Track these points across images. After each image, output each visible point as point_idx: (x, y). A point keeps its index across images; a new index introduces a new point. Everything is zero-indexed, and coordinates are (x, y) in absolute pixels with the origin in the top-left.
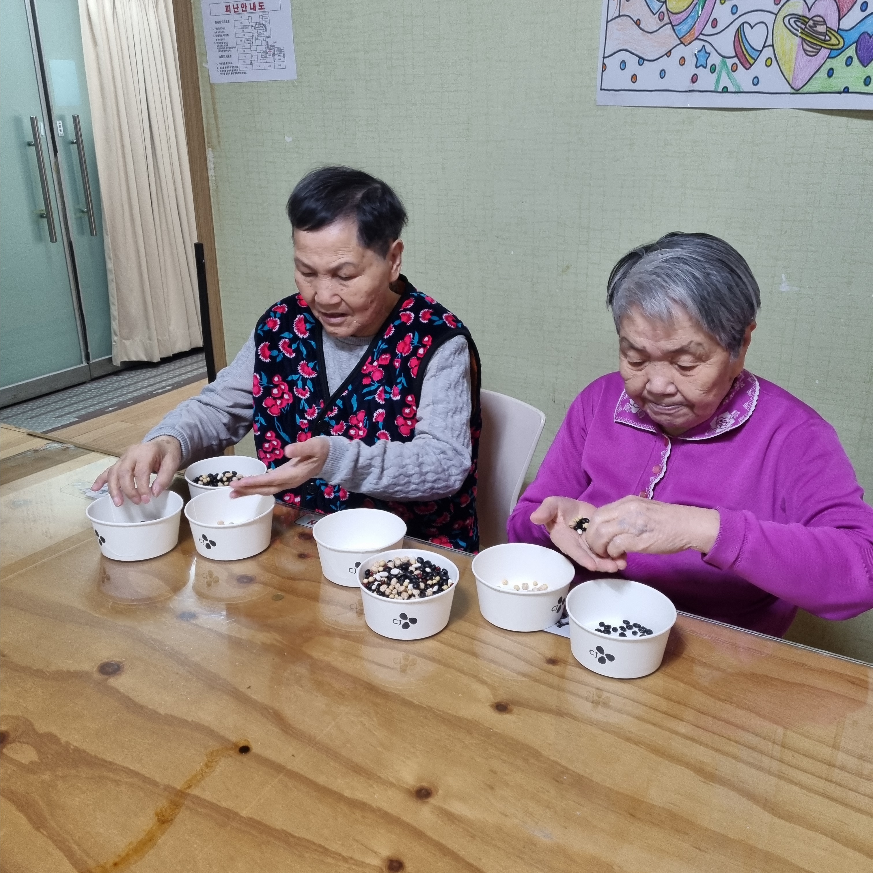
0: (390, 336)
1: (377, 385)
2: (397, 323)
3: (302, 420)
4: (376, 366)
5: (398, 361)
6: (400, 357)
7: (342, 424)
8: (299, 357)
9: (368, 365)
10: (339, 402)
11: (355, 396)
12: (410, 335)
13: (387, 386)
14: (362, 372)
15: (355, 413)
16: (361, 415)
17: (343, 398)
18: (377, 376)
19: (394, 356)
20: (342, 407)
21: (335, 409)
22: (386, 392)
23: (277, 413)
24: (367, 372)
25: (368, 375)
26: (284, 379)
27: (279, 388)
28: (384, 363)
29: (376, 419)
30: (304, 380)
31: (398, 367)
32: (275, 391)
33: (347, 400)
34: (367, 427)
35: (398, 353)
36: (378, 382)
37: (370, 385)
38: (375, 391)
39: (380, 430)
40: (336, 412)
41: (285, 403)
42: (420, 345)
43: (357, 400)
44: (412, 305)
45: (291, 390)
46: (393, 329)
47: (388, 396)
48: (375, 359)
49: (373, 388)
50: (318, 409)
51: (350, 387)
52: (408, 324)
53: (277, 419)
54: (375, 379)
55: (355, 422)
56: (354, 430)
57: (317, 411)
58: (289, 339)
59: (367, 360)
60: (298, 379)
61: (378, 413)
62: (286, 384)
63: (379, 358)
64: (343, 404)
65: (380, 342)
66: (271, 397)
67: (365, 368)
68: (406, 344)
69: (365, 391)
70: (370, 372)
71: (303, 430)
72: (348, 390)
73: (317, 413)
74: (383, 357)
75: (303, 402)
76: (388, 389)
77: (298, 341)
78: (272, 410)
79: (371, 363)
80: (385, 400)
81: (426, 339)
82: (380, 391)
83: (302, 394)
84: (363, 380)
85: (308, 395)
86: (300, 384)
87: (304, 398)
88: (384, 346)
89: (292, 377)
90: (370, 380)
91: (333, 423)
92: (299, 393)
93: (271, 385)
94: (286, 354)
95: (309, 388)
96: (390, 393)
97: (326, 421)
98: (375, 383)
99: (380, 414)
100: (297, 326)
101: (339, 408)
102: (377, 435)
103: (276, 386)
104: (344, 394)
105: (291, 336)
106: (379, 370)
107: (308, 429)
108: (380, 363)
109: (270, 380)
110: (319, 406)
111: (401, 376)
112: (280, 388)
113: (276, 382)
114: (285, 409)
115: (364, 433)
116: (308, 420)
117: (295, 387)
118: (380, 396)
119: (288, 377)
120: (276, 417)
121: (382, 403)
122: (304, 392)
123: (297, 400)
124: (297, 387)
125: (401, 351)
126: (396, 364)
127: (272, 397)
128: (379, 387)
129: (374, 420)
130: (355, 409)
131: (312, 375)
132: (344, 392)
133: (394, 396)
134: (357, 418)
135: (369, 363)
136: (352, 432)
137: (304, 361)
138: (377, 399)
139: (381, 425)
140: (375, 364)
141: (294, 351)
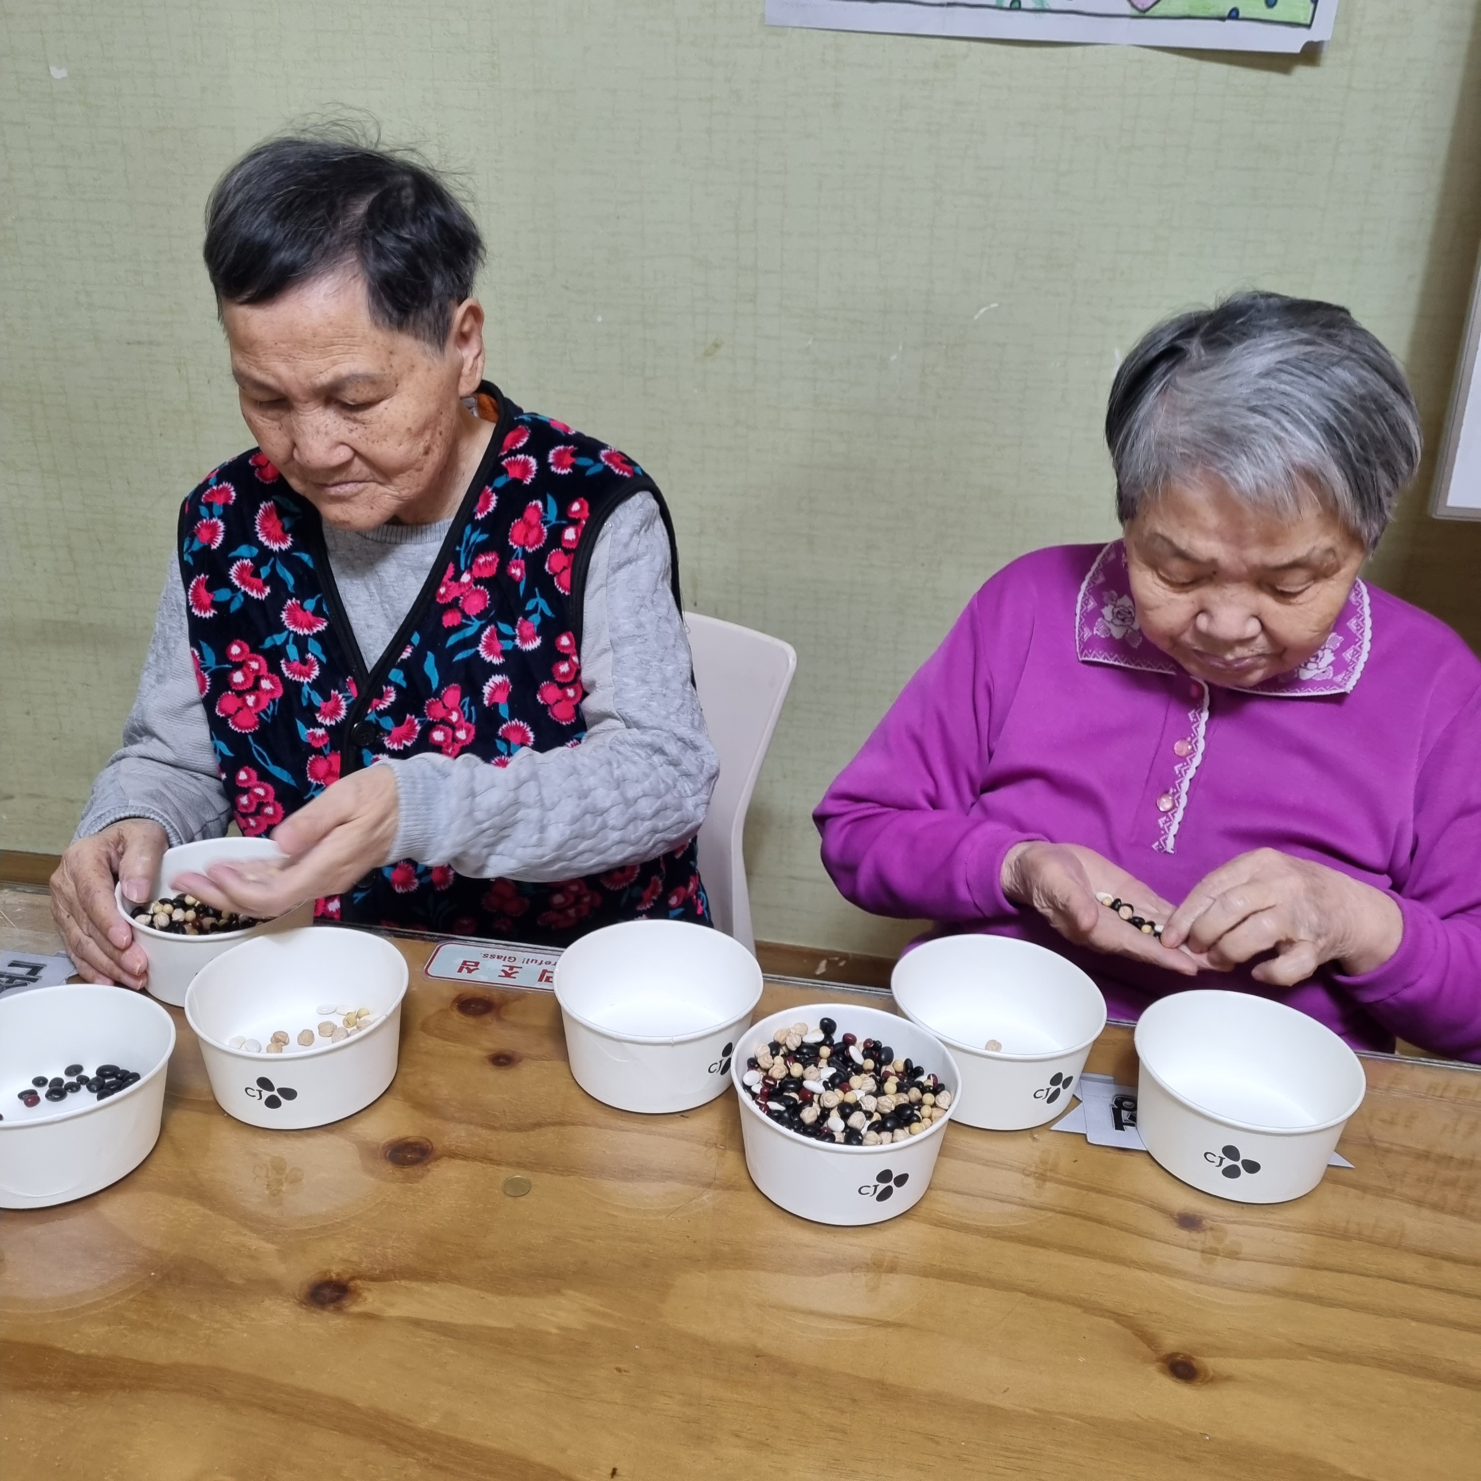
0: (489, 513)
1: (477, 624)
2: (500, 482)
3: (311, 730)
4: (468, 583)
5: (517, 566)
6: (520, 555)
7: (411, 722)
8: (280, 592)
9: (449, 583)
10: (396, 675)
11: (431, 657)
12: (536, 506)
13: (503, 622)
14: (438, 600)
15: (437, 694)
16: (452, 695)
17: (404, 666)
18: (476, 603)
19: (506, 555)
20: (404, 684)
21: (388, 692)
22: (502, 636)
23: (251, 723)
24: (450, 599)
25: (454, 605)
26: (256, 648)
27: (245, 668)
28: (486, 574)
29: (490, 700)
30: (301, 643)
31: (521, 578)
32: (238, 677)
33: (413, 668)
34: (473, 721)
35: (515, 547)
36: (479, 617)
37: (460, 627)
38: (475, 640)
39: (505, 721)
40: (392, 698)
41: (265, 701)
42: (564, 522)
43: (437, 664)
44: (525, 440)
45: (274, 668)
46: (494, 497)
47: (508, 645)
48: (463, 567)
49: (469, 632)
50: (347, 698)
51: (416, 638)
52: (525, 482)
53: (253, 738)
54: (472, 613)
55: (440, 713)
56: (441, 730)
57: (343, 704)
58: (252, 560)
59: (444, 573)
60: (286, 642)
61: (492, 685)
62: (261, 658)
63: (472, 563)
64: (405, 678)
65: (468, 530)
66: (230, 693)
67: (442, 590)
68: (529, 526)
69: (452, 640)
70: (457, 599)
71: (319, 752)
72: (412, 644)
73: (344, 707)
74: (481, 560)
75: (306, 689)
76: (505, 628)
77: (272, 559)
78: (238, 720)
79: (457, 577)
80: (504, 653)
81: (576, 507)
82: (487, 637)
83: (301, 674)
84: (444, 618)
85: (316, 673)
86: (292, 651)
87: (307, 680)
88: (478, 537)
89: (274, 640)
90: (459, 615)
91: (387, 723)
92: (294, 672)
93: (227, 666)
94: (250, 593)
95: (315, 656)
96: (513, 638)
97: (370, 722)
98: (473, 621)
99: (498, 687)
100: (263, 528)
101: (398, 687)
102: (500, 733)
103: (239, 666)
104: (405, 655)
105: (255, 551)
106: (477, 591)
107: (328, 747)
108: (477, 573)
109: (222, 655)
110: (346, 691)
111: (535, 596)
112: (249, 667)
113: (236, 656)
114: (269, 712)
115: (468, 734)
116: (326, 727)
117: (282, 661)
118: (489, 648)
119: (263, 642)
120: (250, 733)
121: (497, 661)
122: (305, 668)
123: (292, 689)
124: (288, 661)
125: (522, 542)
126: (513, 571)
127: (232, 691)
128: (482, 629)
129: (486, 703)
130: (435, 685)
131: (316, 626)
132: (403, 649)
133: (524, 640)
134: (444, 704)
135: (450, 580)
136: (438, 736)
137: (291, 599)
138: (483, 654)
139: (504, 711)
140: (466, 578)
141: (266, 582)
